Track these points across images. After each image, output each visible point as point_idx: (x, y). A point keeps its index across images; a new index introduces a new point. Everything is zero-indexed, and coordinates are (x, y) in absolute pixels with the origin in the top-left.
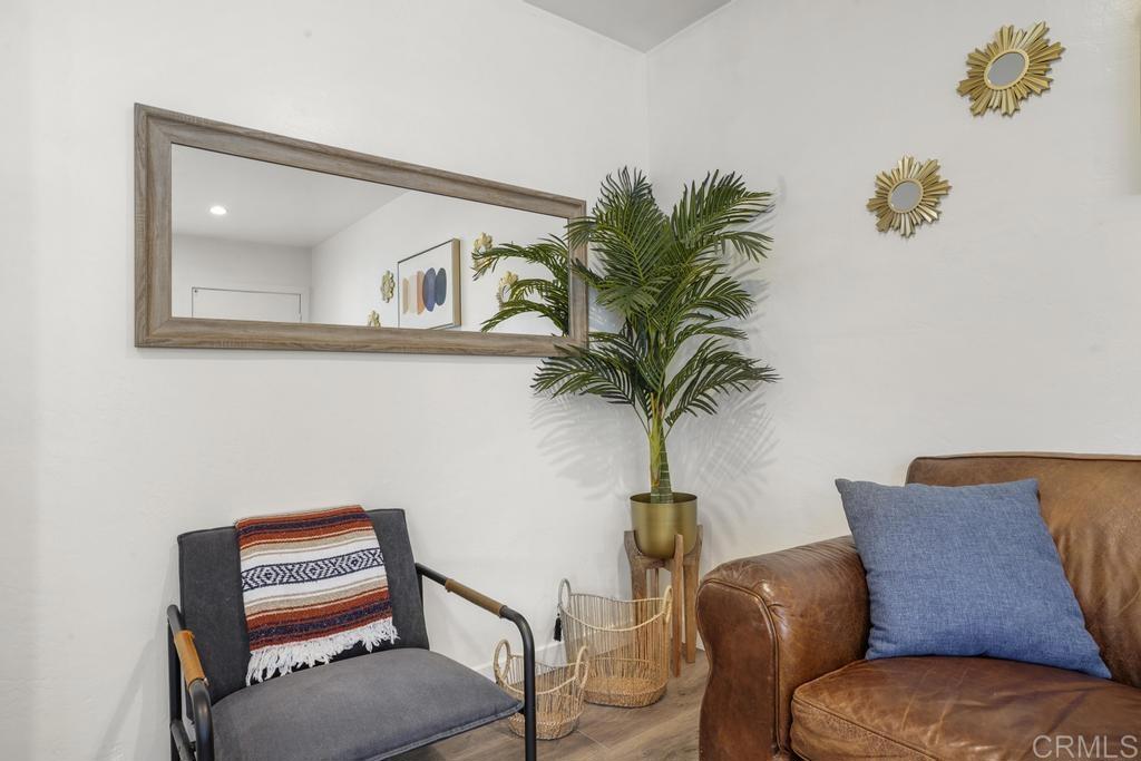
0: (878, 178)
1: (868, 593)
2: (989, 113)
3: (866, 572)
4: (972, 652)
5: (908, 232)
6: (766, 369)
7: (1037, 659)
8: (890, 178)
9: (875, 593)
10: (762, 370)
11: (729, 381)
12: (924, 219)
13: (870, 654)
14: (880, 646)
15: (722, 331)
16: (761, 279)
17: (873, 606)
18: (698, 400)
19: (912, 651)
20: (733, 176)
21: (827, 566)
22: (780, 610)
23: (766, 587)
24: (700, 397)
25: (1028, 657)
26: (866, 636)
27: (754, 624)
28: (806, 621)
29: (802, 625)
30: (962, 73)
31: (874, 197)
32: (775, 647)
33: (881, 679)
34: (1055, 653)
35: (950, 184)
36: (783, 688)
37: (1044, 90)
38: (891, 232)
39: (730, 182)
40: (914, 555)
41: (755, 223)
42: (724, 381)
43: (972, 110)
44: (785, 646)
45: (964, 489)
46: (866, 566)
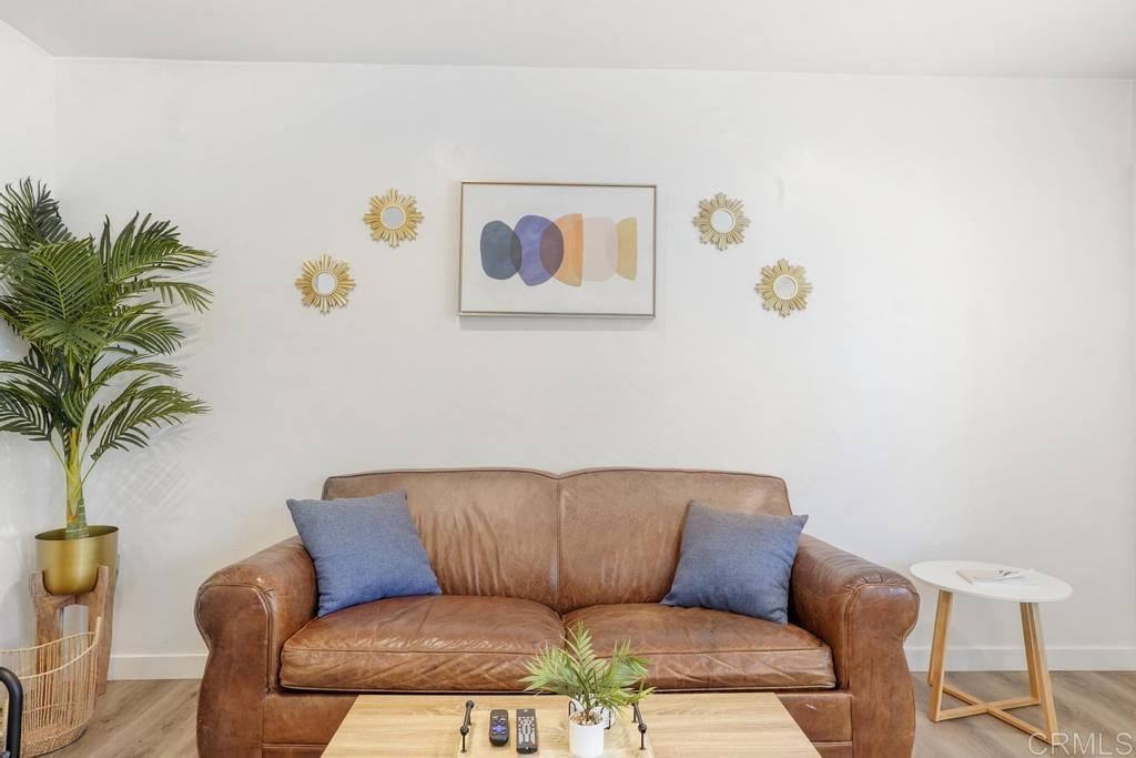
0: (305, 265)
1: (316, 573)
2: (381, 241)
3: (313, 560)
4: (378, 597)
5: (326, 310)
6: (197, 402)
7: (410, 593)
8: (313, 266)
9: (322, 572)
10: (193, 403)
11: (160, 415)
12: (337, 303)
13: (321, 613)
14: (327, 605)
15: (151, 366)
16: (191, 323)
17: (320, 582)
18: (127, 434)
19: (346, 604)
20: (167, 224)
21: (291, 559)
22: (271, 593)
23: (259, 579)
24: (129, 431)
25: (405, 592)
26: (317, 601)
27: (254, 607)
28: (289, 598)
29: (287, 601)
30: (367, 209)
31: (301, 277)
32: (271, 619)
33: (327, 626)
34: (418, 586)
35: (355, 282)
36: (275, 647)
37: (413, 238)
38: (312, 307)
39: (164, 228)
40: (345, 543)
41: (190, 273)
42: (155, 414)
43: (372, 235)
44: (276, 617)
45: (368, 498)
46: (313, 556)
